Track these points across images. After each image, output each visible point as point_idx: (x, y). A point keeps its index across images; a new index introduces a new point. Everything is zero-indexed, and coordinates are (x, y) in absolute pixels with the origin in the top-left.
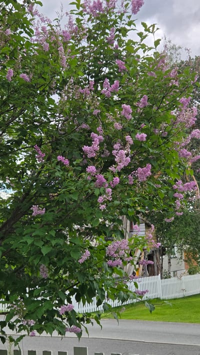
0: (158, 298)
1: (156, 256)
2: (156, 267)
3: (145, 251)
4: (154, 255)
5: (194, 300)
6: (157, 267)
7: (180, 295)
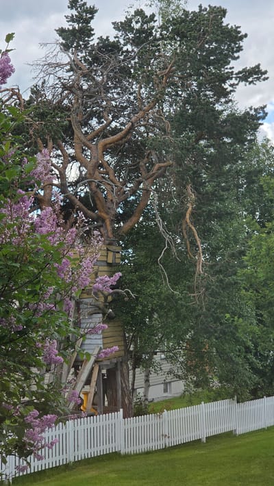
0: (116, 452)
1: (121, 371)
2: (120, 392)
3: (101, 363)
4: (117, 370)
5: (183, 454)
6: (123, 390)
7: (159, 444)
